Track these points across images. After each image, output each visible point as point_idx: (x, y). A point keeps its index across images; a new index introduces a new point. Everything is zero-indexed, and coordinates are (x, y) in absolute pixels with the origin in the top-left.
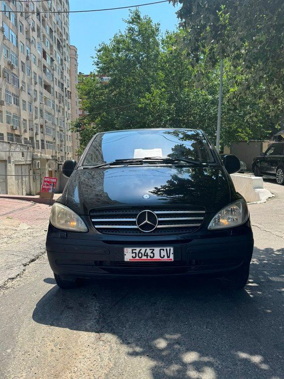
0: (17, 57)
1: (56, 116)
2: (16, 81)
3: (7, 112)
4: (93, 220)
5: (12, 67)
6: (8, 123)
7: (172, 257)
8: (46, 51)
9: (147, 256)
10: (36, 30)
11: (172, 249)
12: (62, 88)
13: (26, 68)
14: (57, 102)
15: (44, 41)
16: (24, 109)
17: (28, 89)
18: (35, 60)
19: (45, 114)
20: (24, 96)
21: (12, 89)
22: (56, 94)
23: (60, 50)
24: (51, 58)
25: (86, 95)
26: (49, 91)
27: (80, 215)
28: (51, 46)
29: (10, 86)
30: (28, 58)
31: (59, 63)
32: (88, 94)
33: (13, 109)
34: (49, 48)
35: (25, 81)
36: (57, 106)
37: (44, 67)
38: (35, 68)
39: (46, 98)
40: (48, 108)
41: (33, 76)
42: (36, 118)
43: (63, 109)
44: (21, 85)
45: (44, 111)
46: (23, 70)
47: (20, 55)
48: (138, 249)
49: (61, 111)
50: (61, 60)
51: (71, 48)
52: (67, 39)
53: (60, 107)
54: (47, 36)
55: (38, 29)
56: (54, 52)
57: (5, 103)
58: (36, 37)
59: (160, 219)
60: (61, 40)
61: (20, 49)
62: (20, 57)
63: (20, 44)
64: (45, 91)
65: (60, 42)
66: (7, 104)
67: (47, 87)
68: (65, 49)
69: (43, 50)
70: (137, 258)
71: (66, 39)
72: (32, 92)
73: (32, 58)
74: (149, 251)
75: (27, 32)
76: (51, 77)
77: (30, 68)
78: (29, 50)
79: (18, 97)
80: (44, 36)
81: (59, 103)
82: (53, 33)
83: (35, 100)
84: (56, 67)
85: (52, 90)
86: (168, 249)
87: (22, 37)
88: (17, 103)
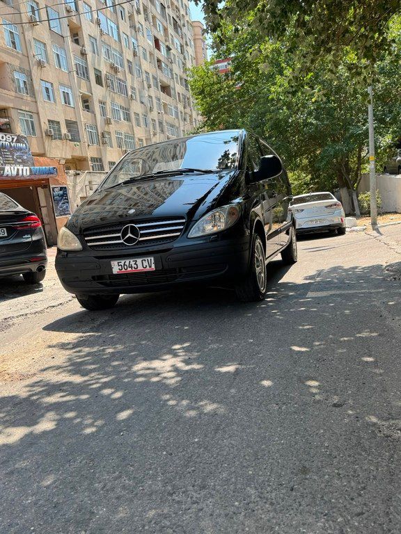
0: (121, 55)
1: (182, 128)
2: (123, 89)
3: (117, 133)
4: (86, 239)
5: (116, 70)
6: (120, 146)
7: (153, 266)
8: (159, 37)
9: (132, 267)
10: (142, 12)
11: (152, 259)
12: (186, 86)
13: (135, 68)
14: (180, 107)
15: (155, 25)
16: (138, 125)
17: (141, 97)
18: (144, 54)
19: (166, 127)
20: (136, 107)
21: (120, 101)
22: (179, 96)
23: (177, 32)
24: (167, 47)
25: (200, 94)
26: (169, 94)
27: (76, 235)
28: (165, 30)
29: (116, 96)
30: (135, 54)
31: (178, 52)
32: (202, 92)
33: (124, 127)
34: (162, 32)
35: (135, 86)
36: (181, 113)
37: (159, 61)
38: (146, 66)
39: (165, 105)
40: (170, 118)
41: (144, 77)
42: (155, 134)
43: (191, 116)
44: (130, 93)
45: (165, 124)
46: (131, 72)
47: (124, 52)
48: (123, 262)
49: (188, 119)
50: (182, 46)
51: (194, 24)
52: (187, 14)
53: (185, 113)
54: (159, 17)
55: (145, 10)
56: (170, 37)
57: (112, 121)
58: (143, 22)
59: (142, 232)
60: (178, 17)
61: (124, 43)
62: (124, 54)
63: (123, 37)
64: (163, 95)
65: (177, 20)
66: (115, 121)
67: (165, 89)
68: (185, 30)
69: (155, 37)
70: (123, 270)
71: (184, 14)
72: (146, 100)
73: (140, 52)
74: (132, 263)
75: (131, 17)
76: (170, 74)
77: (140, 66)
78: (135, 42)
79: (128, 110)
80: (154, 17)
81: (184, 108)
82: (166, 9)
83: (151, 110)
84: (175, 58)
85: (172, 92)
86: (149, 259)
87: (125, 26)
88: (128, 118)
